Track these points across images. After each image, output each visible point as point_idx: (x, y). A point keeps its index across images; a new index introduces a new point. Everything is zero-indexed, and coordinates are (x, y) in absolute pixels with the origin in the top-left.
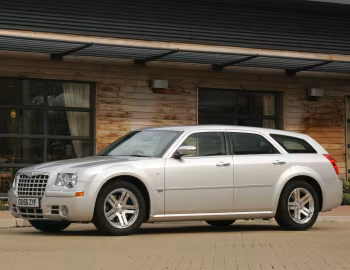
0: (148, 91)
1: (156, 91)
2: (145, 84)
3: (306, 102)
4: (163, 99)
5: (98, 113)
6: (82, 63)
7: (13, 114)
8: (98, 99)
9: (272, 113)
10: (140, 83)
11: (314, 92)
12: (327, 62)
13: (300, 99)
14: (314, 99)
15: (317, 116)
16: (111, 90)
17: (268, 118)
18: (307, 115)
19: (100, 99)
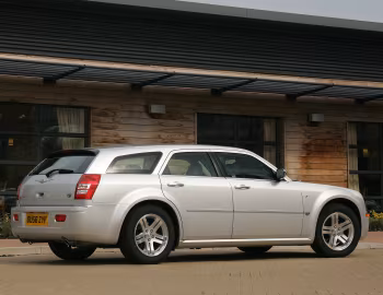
0: (145, 116)
1: (153, 116)
2: (142, 109)
3: (306, 127)
4: (160, 124)
5: (93, 138)
6: (75, 87)
7: (11, 142)
8: (92, 124)
9: (273, 139)
10: (136, 109)
11: (315, 118)
12: (327, 86)
13: (302, 125)
14: (315, 124)
15: (319, 142)
16: (106, 115)
17: (269, 143)
18: (307, 141)
19: (96, 124)
